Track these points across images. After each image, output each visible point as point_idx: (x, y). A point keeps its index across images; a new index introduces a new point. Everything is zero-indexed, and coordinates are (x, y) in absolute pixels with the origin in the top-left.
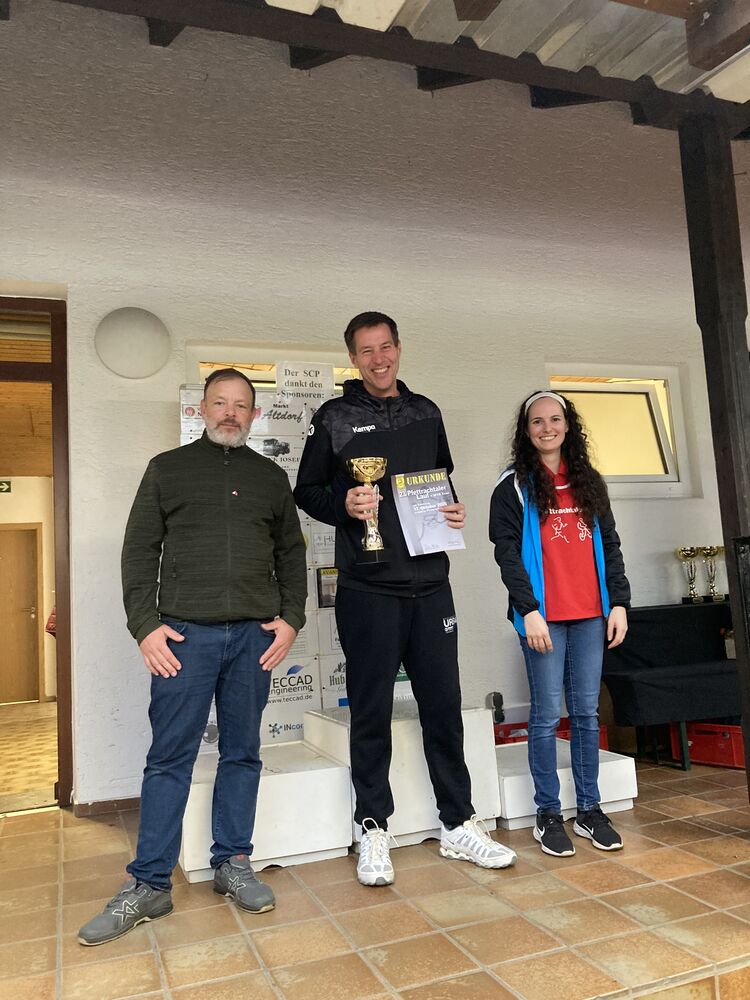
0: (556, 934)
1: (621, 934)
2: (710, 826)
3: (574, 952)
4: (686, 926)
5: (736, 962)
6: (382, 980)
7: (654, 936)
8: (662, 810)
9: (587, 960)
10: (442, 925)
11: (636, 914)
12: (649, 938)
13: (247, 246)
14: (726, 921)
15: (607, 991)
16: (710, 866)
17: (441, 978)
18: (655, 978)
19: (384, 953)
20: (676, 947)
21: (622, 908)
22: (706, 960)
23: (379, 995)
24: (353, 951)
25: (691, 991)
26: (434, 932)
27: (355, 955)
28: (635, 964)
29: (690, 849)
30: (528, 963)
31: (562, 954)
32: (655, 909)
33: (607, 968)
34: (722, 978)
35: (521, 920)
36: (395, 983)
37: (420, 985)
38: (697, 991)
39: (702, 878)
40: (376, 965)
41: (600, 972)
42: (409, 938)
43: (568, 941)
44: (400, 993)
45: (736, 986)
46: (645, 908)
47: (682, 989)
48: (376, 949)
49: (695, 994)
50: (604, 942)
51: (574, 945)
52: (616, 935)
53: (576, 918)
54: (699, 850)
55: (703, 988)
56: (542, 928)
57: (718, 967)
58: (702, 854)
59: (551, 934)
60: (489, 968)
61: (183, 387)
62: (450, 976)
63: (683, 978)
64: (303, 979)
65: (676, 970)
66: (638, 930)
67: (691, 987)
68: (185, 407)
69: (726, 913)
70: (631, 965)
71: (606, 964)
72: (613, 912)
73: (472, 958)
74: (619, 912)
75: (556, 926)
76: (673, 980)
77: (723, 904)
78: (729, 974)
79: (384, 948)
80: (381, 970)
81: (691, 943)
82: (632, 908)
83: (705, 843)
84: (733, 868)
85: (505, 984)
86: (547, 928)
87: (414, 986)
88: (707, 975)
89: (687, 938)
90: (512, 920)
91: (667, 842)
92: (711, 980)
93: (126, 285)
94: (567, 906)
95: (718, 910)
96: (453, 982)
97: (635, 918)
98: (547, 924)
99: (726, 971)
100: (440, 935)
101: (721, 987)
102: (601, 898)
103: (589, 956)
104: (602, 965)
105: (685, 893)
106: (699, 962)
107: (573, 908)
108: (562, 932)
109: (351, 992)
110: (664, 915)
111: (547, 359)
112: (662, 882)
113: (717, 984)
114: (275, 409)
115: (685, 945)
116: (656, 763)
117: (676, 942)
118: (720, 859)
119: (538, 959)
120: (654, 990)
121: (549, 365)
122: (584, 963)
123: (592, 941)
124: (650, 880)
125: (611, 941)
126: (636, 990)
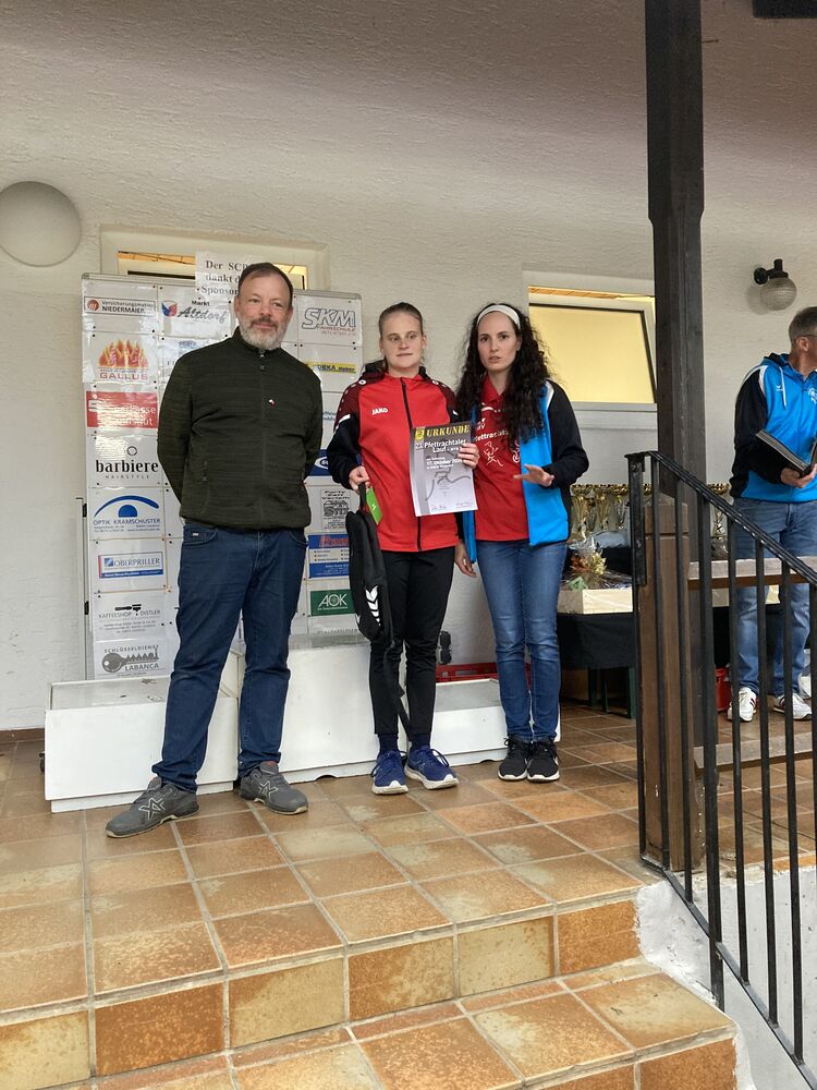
0: (408, 870)
1: (476, 872)
2: (624, 773)
3: (417, 887)
4: (544, 866)
5: (579, 903)
6: (203, 908)
7: (508, 875)
8: (584, 756)
9: (426, 896)
10: (293, 858)
11: (501, 854)
12: (501, 876)
13: (176, 115)
14: (591, 864)
15: (429, 925)
16: (603, 809)
17: (266, 908)
18: (486, 915)
19: (217, 883)
20: (524, 885)
21: (490, 848)
22: (548, 898)
23: (193, 923)
24: (189, 881)
25: (525, 929)
26: (281, 866)
27: (189, 886)
28: (474, 900)
29: (591, 793)
30: (361, 897)
31: (402, 889)
32: (523, 849)
33: (440, 903)
34: (563, 919)
35: (377, 858)
36: (213, 912)
37: (239, 915)
38: (532, 929)
39: (589, 820)
40: (204, 894)
41: (431, 907)
42: (254, 870)
43: (415, 876)
44: (214, 922)
45: (578, 927)
46: (514, 848)
47: (514, 927)
48: (213, 880)
49: (529, 933)
50: (453, 879)
51: (421, 881)
52: (470, 872)
53: (436, 856)
54: (600, 794)
55: (539, 928)
56: (395, 865)
57: (559, 906)
58: (600, 799)
59: (401, 870)
60: (319, 901)
61: (86, 276)
62: (276, 907)
63: (516, 916)
64: (120, 906)
65: (512, 907)
66: (494, 868)
67: (524, 926)
68: (88, 300)
69: (595, 855)
70: (467, 902)
71: (443, 899)
72: (477, 851)
73: (308, 891)
74: (484, 851)
75: (411, 862)
76: (505, 917)
77: (595, 845)
78: (570, 915)
79: (220, 879)
80: (207, 901)
81: (541, 882)
82: (498, 849)
83: (611, 788)
84: (625, 812)
85: (328, 915)
86: (401, 865)
87: (233, 915)
88: (544, 914)
89: (541, 877)
90: (371, 855)
91: (572, 786)
92: (549, 920)
93: (28, 155)
94: (433, 844)
95: (587, 851)
96: (275, 913)
97: (496, 857)
98: (403, 862)
99: (567, 911)
100: (286, 869)
101: (560, 928)
102: (472, 838)
103: (429, 892)
104: (437, 899)
105: (562, 835)
106: (541, 901)
107: (435, 847)
108: (413, 869)
109: (165, 919)
110: (528, 854)
111: (525, 266)
112: (545, 824)
113: (556, 923)
114: (194, 307)
115: (534, 884)
116: (604, 711)
117: (527, 881)
118: (614, 805)
119: (375, 893)
120: (481, 927)
121: (528, 274)
122: (420, 898)
123: (442, 877)
124: (532, 821)
125: (460, 878)
126: (462, 925)
